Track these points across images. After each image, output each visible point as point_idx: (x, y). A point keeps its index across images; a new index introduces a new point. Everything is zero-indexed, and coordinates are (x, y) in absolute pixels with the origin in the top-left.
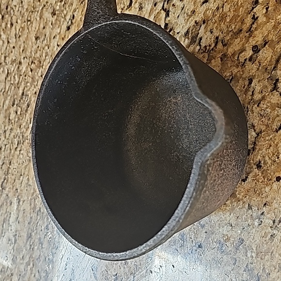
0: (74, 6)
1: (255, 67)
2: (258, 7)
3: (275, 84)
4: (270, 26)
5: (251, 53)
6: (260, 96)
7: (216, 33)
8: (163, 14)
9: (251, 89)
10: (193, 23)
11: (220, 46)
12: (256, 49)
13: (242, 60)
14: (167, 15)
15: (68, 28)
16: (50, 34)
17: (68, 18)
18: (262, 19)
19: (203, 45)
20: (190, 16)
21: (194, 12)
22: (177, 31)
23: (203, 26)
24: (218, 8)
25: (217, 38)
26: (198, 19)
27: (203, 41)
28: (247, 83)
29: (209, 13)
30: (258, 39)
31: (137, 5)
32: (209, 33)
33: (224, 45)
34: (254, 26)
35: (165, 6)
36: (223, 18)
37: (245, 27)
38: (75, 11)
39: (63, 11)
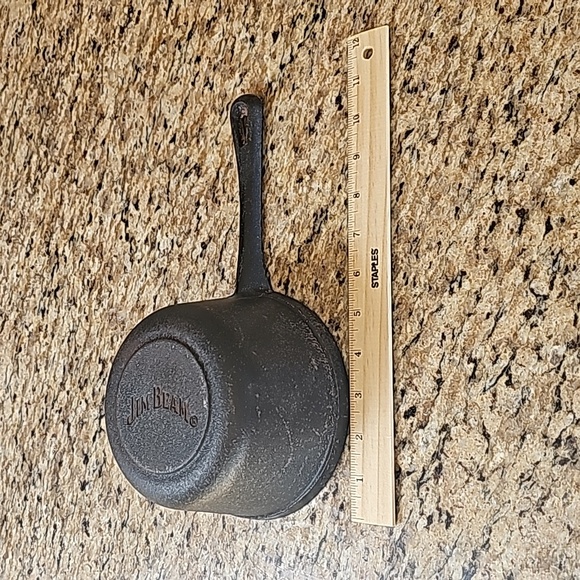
0: (32, 230)
1: (206, 261)
2: (201, 207)
3: (223, 274)
4: (211, 223)
5: (201, 249)
6: (213, 287)
7: (171, 236)
8: (123, 225)
9: (206, 283)
10: (150, 230)
11: (176, 247)
12: (204, 246)
13: (195, 258)
14: (127, 226)
15: (28, 254)
16: (7, 264)
17: (26, 243)
18: (204, 218)
19: (162, 249)
20: (147, 224)
21: (149, 219)
22: (137, 240)
23: (159, 231)
24: (169, 213)
25: (172, 241)
26: (154, 226)
27: (161, 245)
28: (201, 277)
29: (163, 219)
30: (204, 237)
31: (97, 220)
32: (165, 237)
33: (179, 246)
34: (200, 225)
35: (124, 217)
36: (174, 221)
37: (193, 228)
38: (33, 234)
39: (19, 236)
